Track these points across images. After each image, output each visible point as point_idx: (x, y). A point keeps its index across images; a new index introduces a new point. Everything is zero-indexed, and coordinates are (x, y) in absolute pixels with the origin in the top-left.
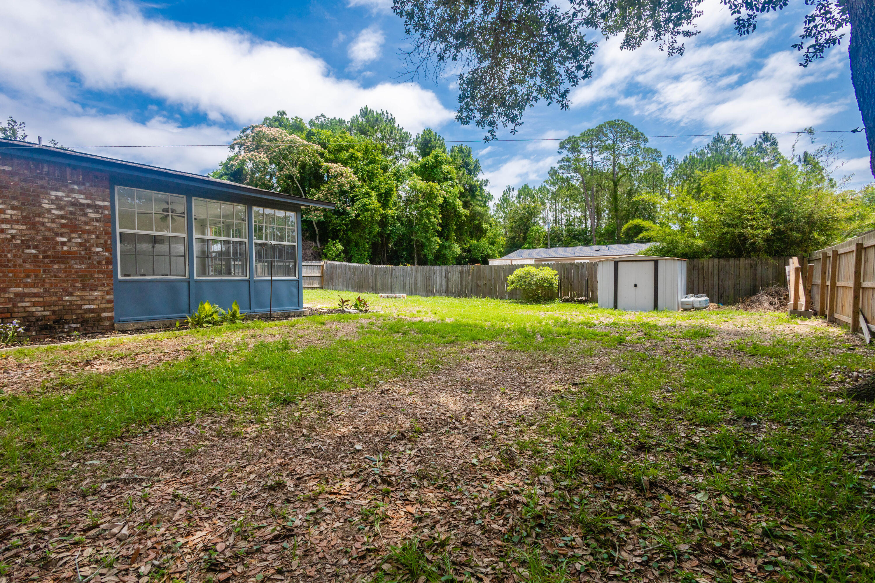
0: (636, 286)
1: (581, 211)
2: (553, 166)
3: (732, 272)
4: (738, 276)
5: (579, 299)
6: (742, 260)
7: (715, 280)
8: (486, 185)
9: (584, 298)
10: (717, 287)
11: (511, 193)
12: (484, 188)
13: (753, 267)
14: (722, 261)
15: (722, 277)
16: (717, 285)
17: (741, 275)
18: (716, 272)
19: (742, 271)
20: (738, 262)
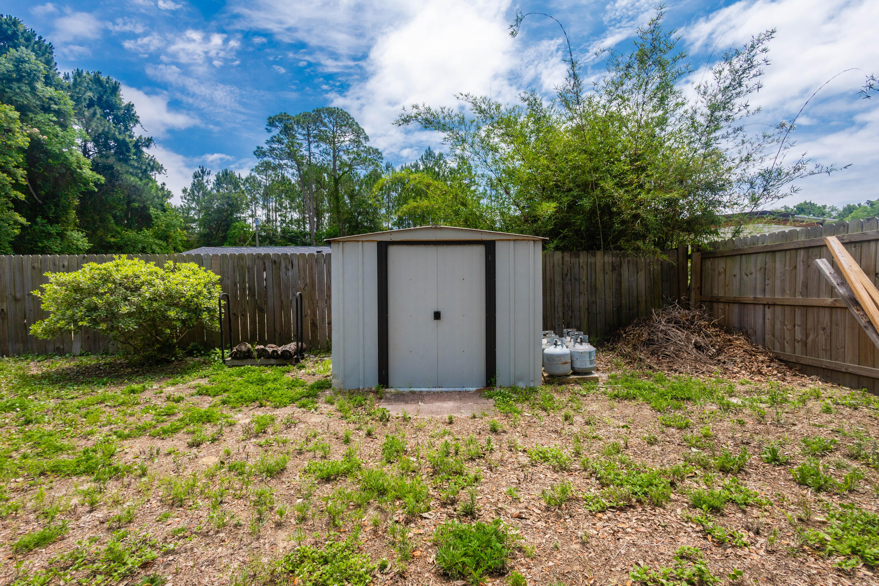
0: (437, 316)
1: (299, 211)
2: (260, 146)
3: (584, 279)
4: (593, 288)
5: (280, 349)
6: (599, 254)
7: (557, 294)
8: (147, 146)
9: (291, 347)
10: (560, 309)
11: (206, 179)
12: (144, 149)
13: (616, 268)
14: (567, 257)
15: (568, 288)
16: (560, 305)
17: (598, 285)
18: (558, 278)
19: (600, 276)
20: (591, 260)
